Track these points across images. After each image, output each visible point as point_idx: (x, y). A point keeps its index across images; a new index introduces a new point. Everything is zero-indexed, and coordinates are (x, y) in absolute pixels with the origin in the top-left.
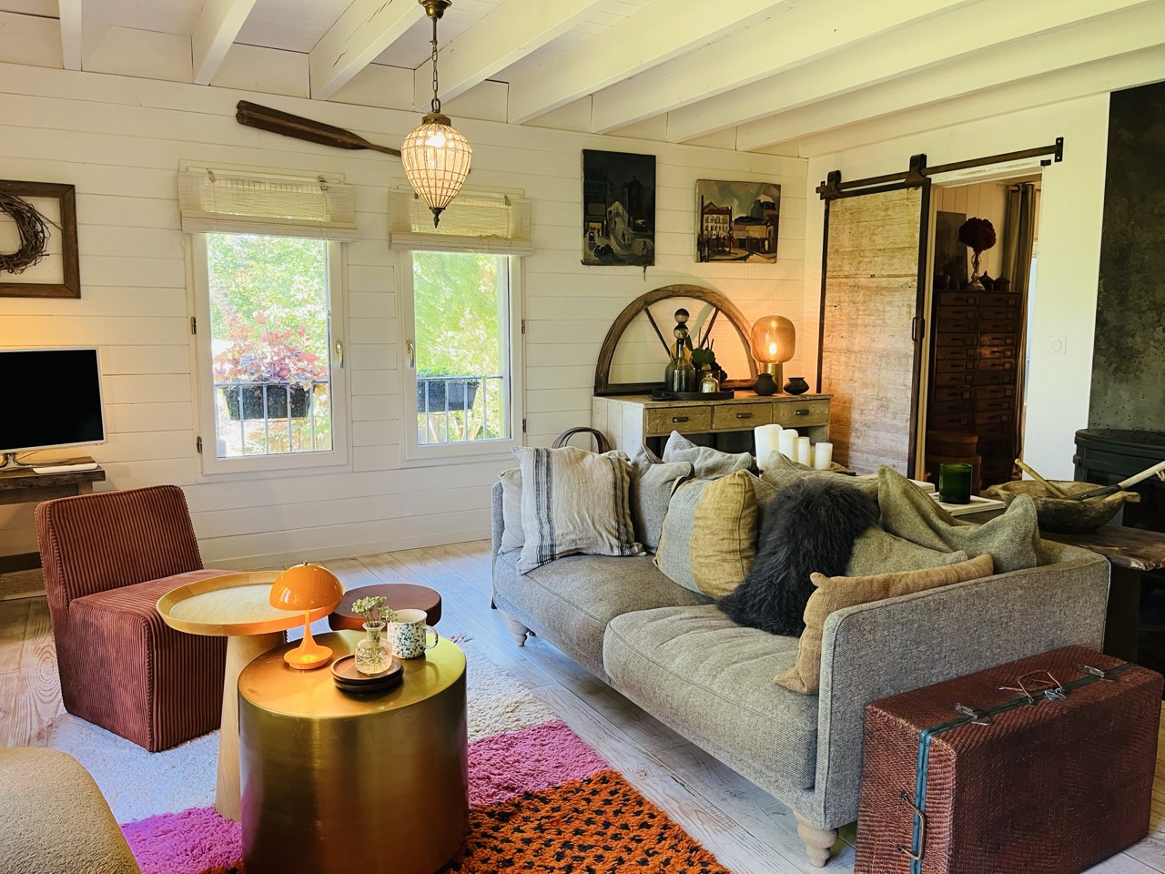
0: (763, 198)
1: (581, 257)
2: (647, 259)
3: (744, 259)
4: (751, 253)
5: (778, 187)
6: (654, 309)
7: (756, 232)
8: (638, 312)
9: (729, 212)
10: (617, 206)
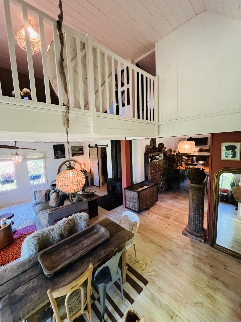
0: (81, 148)
1: (54, 158)
2: (64, 157)
3: (79, 155)
4: (80, 155)
5: (83, 146)
6: (66, 163)
7: (80, 152)
8: (63, 164)
9: (76, 150)
10: (59, 151)
